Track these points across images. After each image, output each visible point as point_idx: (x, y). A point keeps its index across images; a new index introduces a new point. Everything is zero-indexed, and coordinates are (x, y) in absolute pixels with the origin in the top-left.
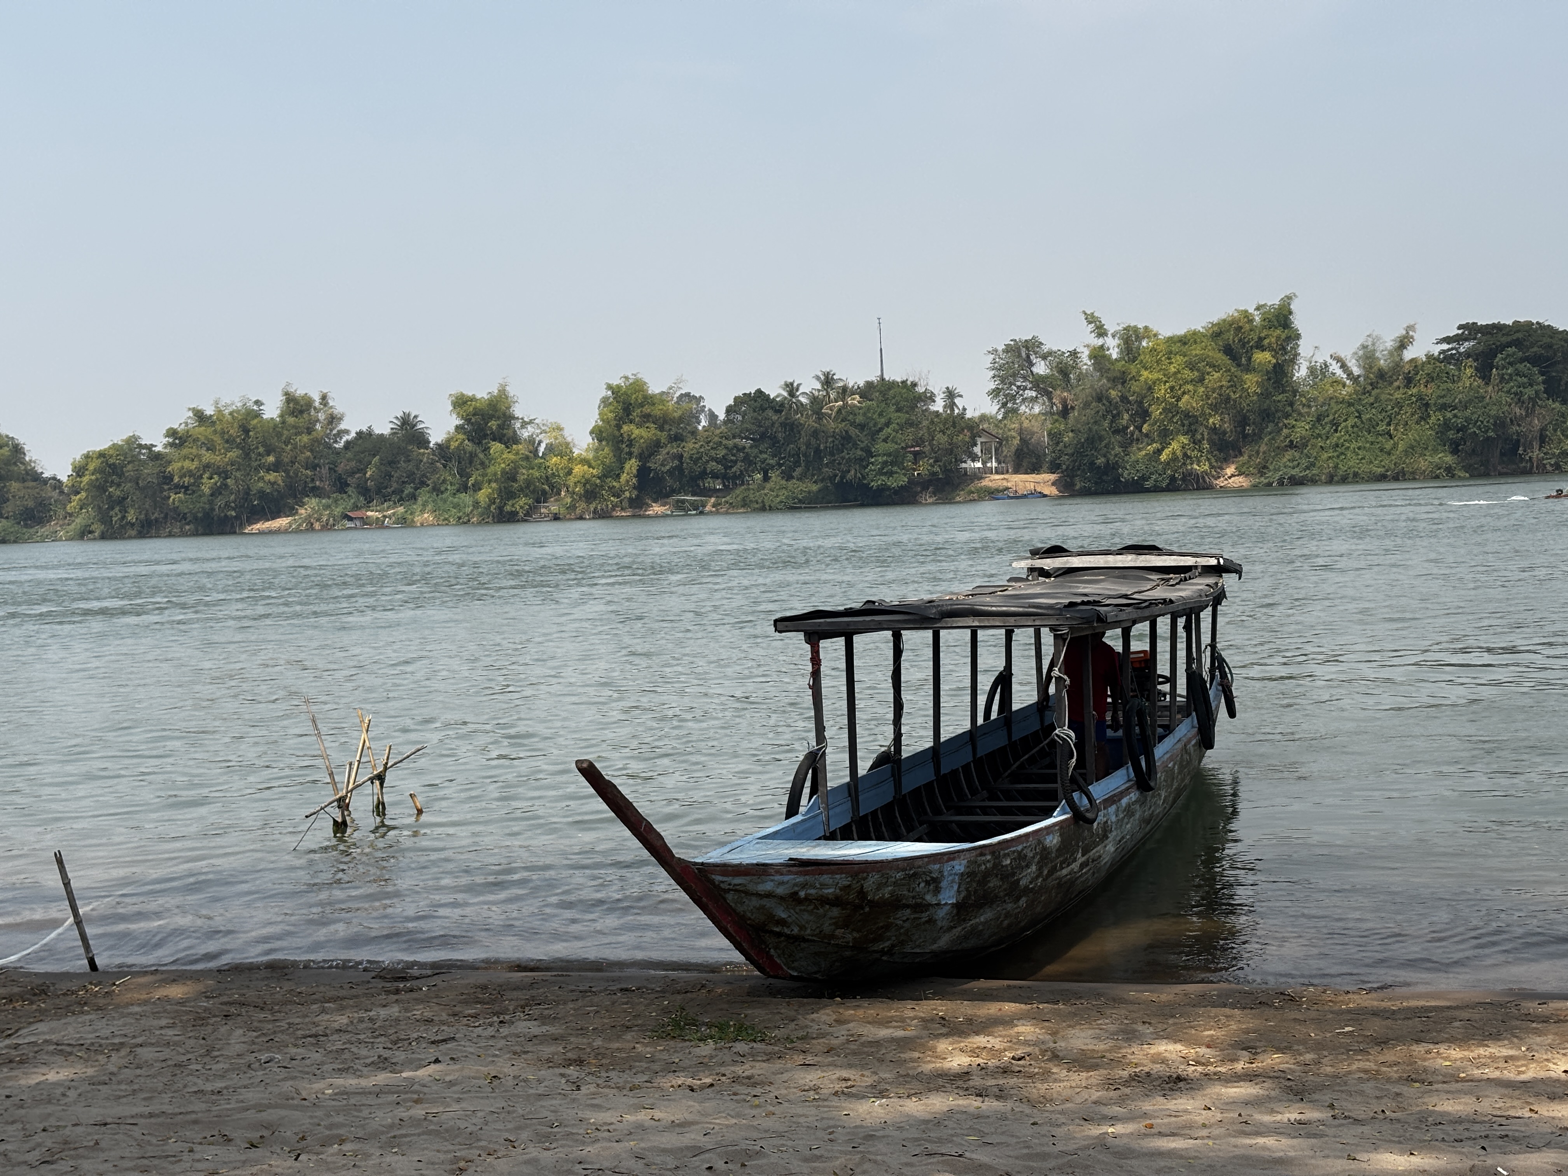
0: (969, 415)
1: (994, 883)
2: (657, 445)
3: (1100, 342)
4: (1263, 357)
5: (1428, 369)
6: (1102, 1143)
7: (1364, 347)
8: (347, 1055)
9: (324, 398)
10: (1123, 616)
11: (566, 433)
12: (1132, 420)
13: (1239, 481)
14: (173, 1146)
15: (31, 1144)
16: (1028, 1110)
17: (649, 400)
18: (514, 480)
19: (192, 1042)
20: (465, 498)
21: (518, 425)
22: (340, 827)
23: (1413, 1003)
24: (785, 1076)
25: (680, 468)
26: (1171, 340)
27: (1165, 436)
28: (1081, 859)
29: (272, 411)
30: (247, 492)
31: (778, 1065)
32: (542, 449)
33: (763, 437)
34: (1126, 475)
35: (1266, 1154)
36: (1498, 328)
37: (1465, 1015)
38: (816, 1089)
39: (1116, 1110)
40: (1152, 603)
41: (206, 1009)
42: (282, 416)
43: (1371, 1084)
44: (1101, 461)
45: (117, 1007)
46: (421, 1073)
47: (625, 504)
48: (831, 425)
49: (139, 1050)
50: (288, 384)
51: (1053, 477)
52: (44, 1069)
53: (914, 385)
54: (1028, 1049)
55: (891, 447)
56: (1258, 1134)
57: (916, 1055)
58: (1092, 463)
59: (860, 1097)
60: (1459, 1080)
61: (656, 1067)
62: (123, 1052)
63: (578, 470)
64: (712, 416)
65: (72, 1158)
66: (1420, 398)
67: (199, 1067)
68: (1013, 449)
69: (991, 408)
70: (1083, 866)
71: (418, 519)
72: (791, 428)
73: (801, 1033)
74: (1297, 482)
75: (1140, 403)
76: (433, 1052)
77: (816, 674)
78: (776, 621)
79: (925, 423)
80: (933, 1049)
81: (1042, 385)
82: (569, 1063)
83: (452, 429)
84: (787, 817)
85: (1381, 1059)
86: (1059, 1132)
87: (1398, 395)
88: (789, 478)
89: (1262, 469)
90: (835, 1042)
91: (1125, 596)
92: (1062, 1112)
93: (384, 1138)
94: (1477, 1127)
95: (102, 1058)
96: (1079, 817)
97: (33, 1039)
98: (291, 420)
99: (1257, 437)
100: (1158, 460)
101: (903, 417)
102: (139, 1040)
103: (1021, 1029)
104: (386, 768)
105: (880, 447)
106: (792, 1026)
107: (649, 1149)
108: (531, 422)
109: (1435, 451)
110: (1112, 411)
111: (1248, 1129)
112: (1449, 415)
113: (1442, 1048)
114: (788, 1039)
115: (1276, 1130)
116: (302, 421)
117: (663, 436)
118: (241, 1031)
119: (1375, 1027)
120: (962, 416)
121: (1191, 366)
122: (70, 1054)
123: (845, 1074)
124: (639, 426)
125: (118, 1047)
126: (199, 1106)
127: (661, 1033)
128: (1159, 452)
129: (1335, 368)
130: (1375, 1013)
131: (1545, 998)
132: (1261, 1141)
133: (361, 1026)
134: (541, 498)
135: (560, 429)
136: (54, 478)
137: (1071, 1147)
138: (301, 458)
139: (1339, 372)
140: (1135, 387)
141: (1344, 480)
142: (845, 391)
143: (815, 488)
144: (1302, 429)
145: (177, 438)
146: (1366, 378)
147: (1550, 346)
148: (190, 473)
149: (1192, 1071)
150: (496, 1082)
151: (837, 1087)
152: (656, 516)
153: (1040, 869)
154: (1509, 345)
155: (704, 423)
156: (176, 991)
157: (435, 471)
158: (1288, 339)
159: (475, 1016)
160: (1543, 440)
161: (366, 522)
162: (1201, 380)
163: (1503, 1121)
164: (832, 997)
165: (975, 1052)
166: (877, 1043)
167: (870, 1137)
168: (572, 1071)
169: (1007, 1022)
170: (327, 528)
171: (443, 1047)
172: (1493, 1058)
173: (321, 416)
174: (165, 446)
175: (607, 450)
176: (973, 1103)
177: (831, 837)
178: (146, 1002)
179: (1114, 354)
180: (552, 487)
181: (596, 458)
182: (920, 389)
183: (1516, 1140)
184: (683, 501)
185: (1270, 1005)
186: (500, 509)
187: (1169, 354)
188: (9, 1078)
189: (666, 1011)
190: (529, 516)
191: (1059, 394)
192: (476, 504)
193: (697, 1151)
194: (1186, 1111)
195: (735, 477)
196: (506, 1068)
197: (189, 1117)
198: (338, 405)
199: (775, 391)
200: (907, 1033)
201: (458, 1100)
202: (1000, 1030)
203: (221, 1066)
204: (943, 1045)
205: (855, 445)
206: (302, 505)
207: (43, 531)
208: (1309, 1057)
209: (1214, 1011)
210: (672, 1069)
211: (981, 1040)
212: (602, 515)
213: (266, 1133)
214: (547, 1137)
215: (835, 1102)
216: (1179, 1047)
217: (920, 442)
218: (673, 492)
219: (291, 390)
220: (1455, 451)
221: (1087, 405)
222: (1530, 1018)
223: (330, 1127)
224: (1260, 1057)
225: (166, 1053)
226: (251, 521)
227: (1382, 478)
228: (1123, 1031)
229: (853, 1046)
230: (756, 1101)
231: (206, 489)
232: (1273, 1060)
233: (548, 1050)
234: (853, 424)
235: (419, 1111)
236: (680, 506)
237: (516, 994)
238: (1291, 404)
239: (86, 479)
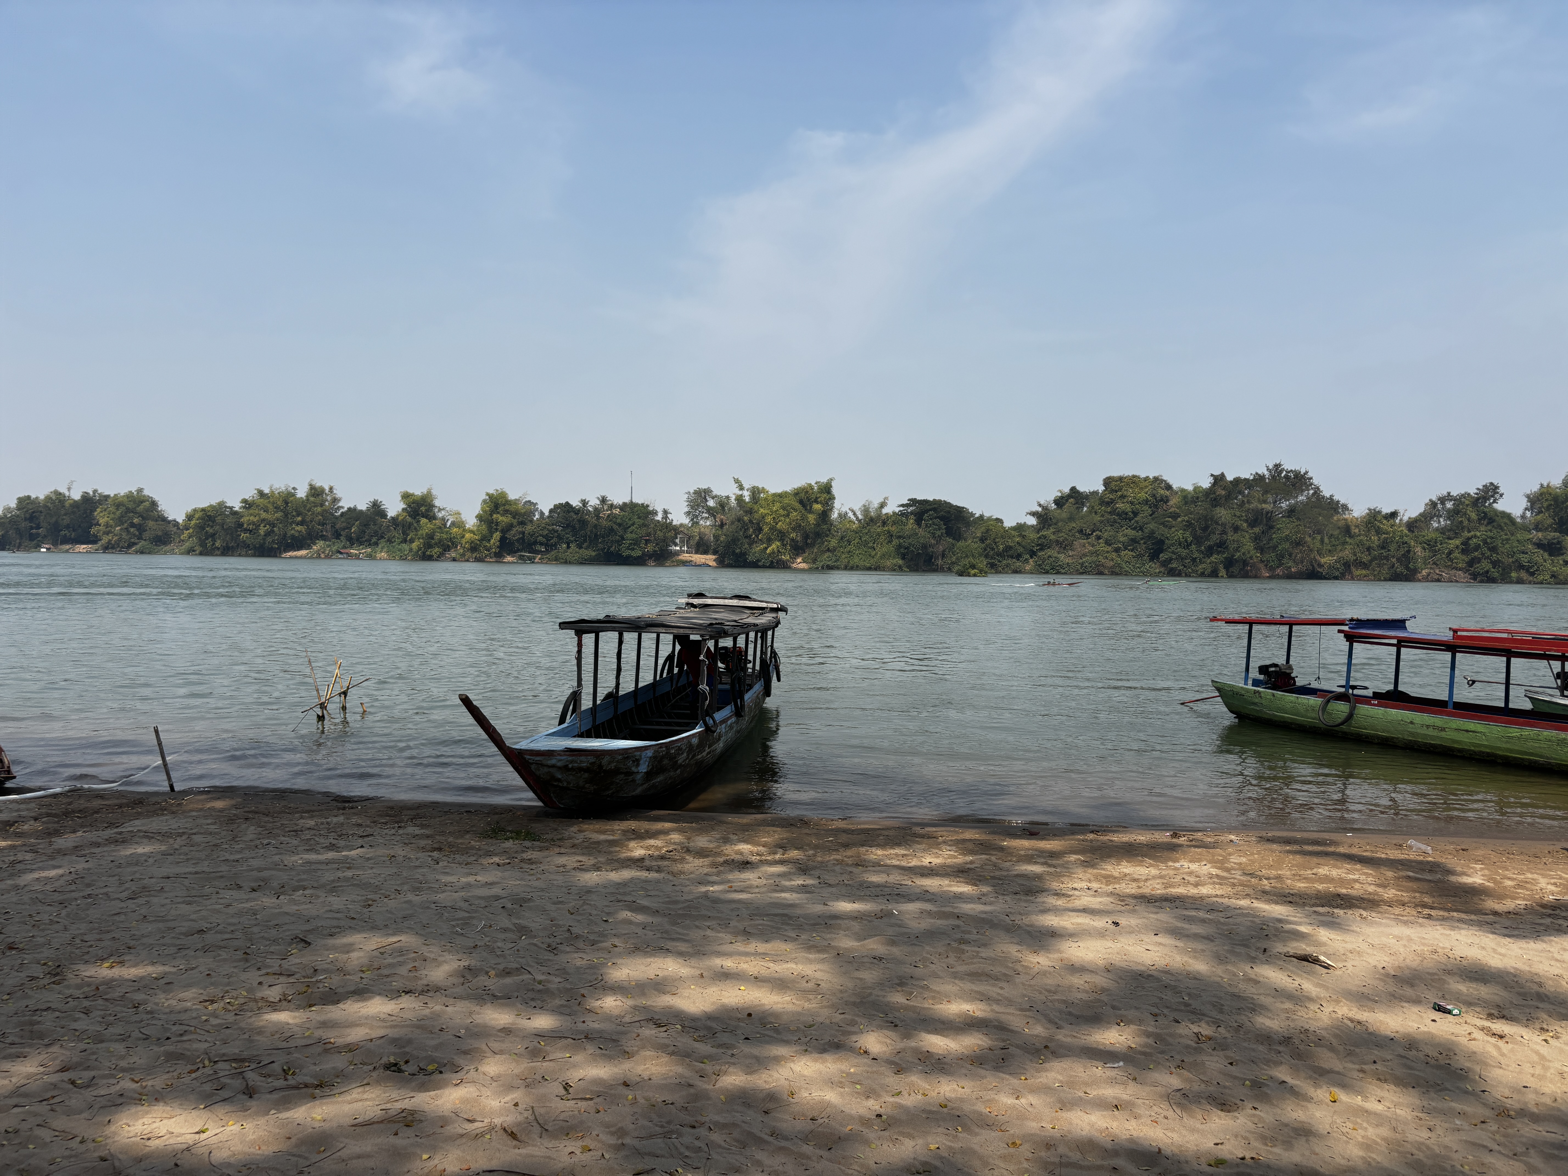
0: (674, 523)
1: (666, 762)
2: (511, 526)
3: (740, 493)
4: (817, 507)
5: (893, 518)
6: (706, 896)
7: (864, 506)
8: (312, 842)
9: (331, 489)
10: (735, 631)
11: (462, 516)
12: (754, 530)
13: (803, 566)
14: (207, 890)
15: (123, 888)
16: (671, 878)
17: (508, 502)
18: (433, 539)
19: (225, 832)
20: (405, 546)
21: (436, 510)
22: (321, 718)
23: (863, 826)
24: (548, 859)
25: (523, 539)
26: (774, 495)
27: (769, 541)
28: (707, 750)
29: (302, 493)
30: (285, 535)
31: (546, 853)
32: (449, 524)
33: (568, 526)
34: (750, 558)
35: (785, 901)
36: (925, 502)
37: (886, 833)
38: (564, 866)
39: (715, 878)
40: (749, 625)
41: (235, 815)
42: (307, 496)
43: (839, 867)
44: (738, 551)
45: (184, 812)
46: (353, 853)
47: (492, 555)
48: (604, 523)
49: (194, 836)
50: (312, 480)
51: (714, 557)
52: (136, 846)
53: (648, 506)
54: (675, 847)
55: (634, 536)
56: (782, 891)
57: (618, 849)
58: (734, 552)
59: (586, 870)
60: (880, 865)
61: (480, 853)
62: (184, 837)
63: (468, 536)
64: (542, 513)
65: (147, 896)
66: (889, 532)
67: (227, 846)
68: (695, 542)
69: (686, 521)
70: (708, 753)
71: (378, 556)
72: (583, 523)
73: (560, 837)
74: (830, 568)
75: (758, 524)
76: (360, 842)
77: (579, 652)
78: (560, 624)
79: (652, 526)
80: (627, 846)
81: (710, 510)
82: (434, 850)
83: (400, 510)
84: (559, 724)
85: (845, 854)
86: (685, 889)
87: (878, 530)
88: (581, 548)
89: (814, 561)
90: (577, 842)
91: (735, 621)
92: (688, 879)
93: (328, 887)
94: (886, 889)
95: (171, 841)
96: (708, 730)
97: (131, 829)
98: (312, 499)
99: (812, 545)
100: (765, 553)
101: (641, 521)
102: (194, 831)
103: (672, 836)
104: (348, 688)
105: (628, 535)
106: (555, 833)
107: (473, 897)
108: (443, 509)
109: (894, 558)
110: (745, 527)
111: (778, 888)
112: (901, 541)
113: (873, 849)
114: (553, 840)
115: (791, 890)
116: (318, 500)
117: (515, 522)
118: (253, 828)
119: (844, 838)
120: (671, 523)
121: (784, 508)
122: (153, 838)
123: (580, 858)
124: (502, 515)
125: (180, 835)
126: (224, 868)
127: (485, 835)
128: (766, 548)
129: (850, 514)
130: (845, 831)
131: (923, 825)
132: (783, 895)
133: (322, 826)
134: (447, 549)
135: (459, 514)
136: (175, 521)
137: (690, 897)
138: (317, 519)
139: (852, 517)
140: (756, 516)
141: (852, 569)
142: (612, 506)
143: (594, 554)
144: (834, 543)
145: (248, 504)
146: (865, 520)
147: (949, 512)
148: (253, 523)
149: (755, 859)
150: (393, 859)
151: (576, 865)
152: (509, 563)
153: (688, 755)
154: (930, 510)
155: (537, 516)
156: (219, 804)
157: (389, 531)
158: (830, 499)
159: (386, 823)
160: (943, 556)
161: (349, 555)
162: (788, 515)
163: (899, 886)
164: (577, 818)
165: (648, 848)
166: (598, 843)
167: (589, 892)
168: (435, 854)
169: (666, 832)
170: (328, 557)
171: (366, 839)
172: (897, 855)
173: (329, 498)
174: (241, 508)
175: (484, 527)
176: (644, 874)
177: (581, 735)
178: (201, 810)
179: (747, 499)
180: (453, 543)
181: (478, 530)
182: (651, 509)
183: (904, 896)
184: (524, 556)
185: (795, 826)
186: (424, 553)
187: (773, 502)
188: (113, 851)
189: (489, 824)
190: (439, 558)
191: (719, 517)
192: (411, 550)
193: (497, 898)
194: (749, 879)
195: (552, 545)
196: (400, 851)
197: (218, 874)
198: (338, 493)
199: (575, 503)
200: (615, 838)
201: (372, 868)
202: (662, 837)
203: (241, 846)
204: (632, 844)
205: (616, 533)
206: (315, 544)
207: (167, 548)
208: (811, 852)
209: (768, 828)
210: (490, 854)
211: (652, 842)
212: (479, 560)
213: (262, 884)
214: (418, 889)
215: (573, 873)
216: (749, 846)
217: (649, 535)
218: (518, 550)
219: (313, 483)
220: (903, 558)
221: (732, 523)
222: (916, 835)
223: (299, 881)
224: (788, 852)
225: (209, 838)
226: (285, 551)
227: (869, 569)
228: (723, 838)
229: (586, 844)
230: (532, 872)
231: (262, 532)
232: (794, 854)
233: (423, 843)
234: (615, 523)
235: (349, 874)
236: (522, 558)
237: (409, 812)
238: (829, 530)
239: (193, 522)
